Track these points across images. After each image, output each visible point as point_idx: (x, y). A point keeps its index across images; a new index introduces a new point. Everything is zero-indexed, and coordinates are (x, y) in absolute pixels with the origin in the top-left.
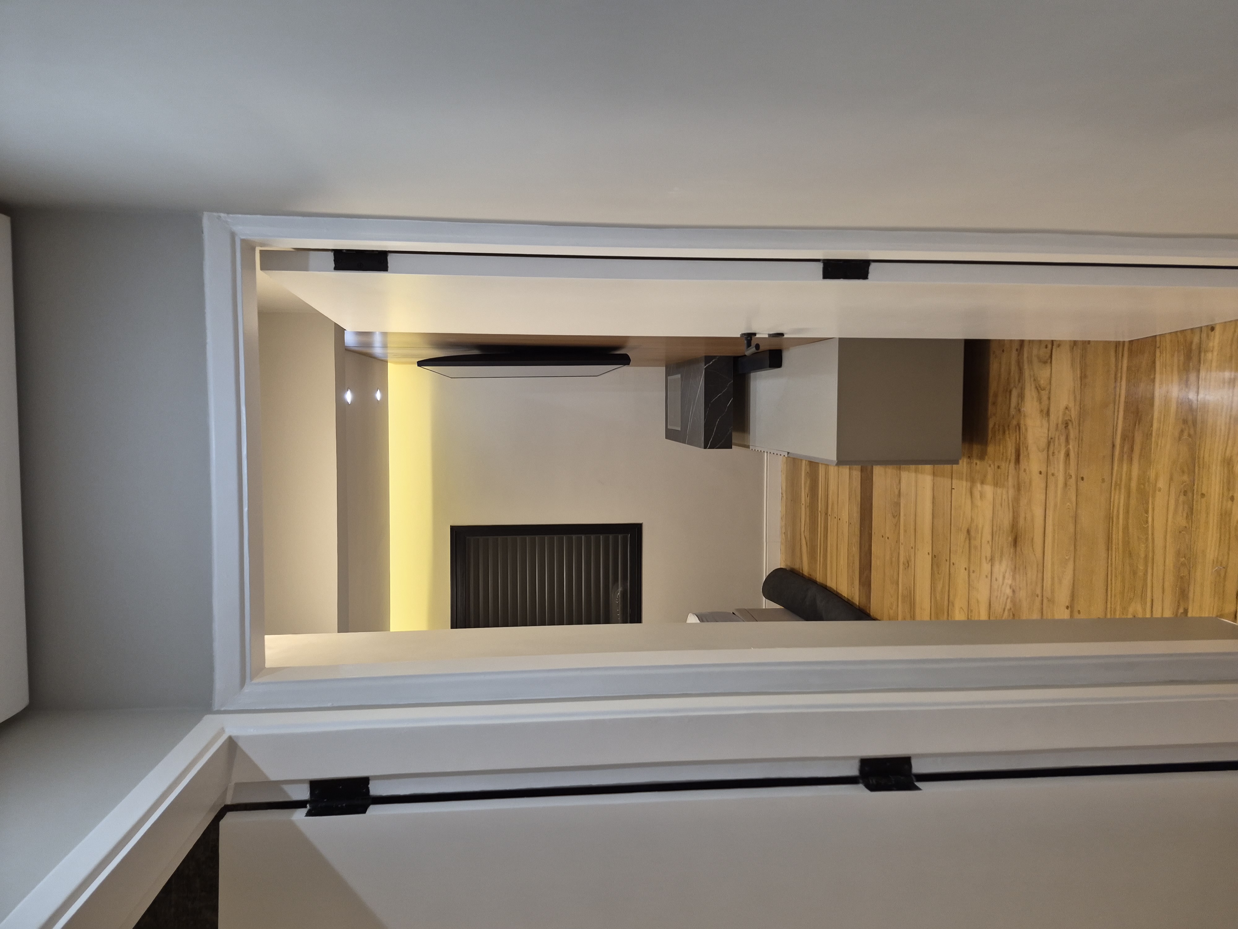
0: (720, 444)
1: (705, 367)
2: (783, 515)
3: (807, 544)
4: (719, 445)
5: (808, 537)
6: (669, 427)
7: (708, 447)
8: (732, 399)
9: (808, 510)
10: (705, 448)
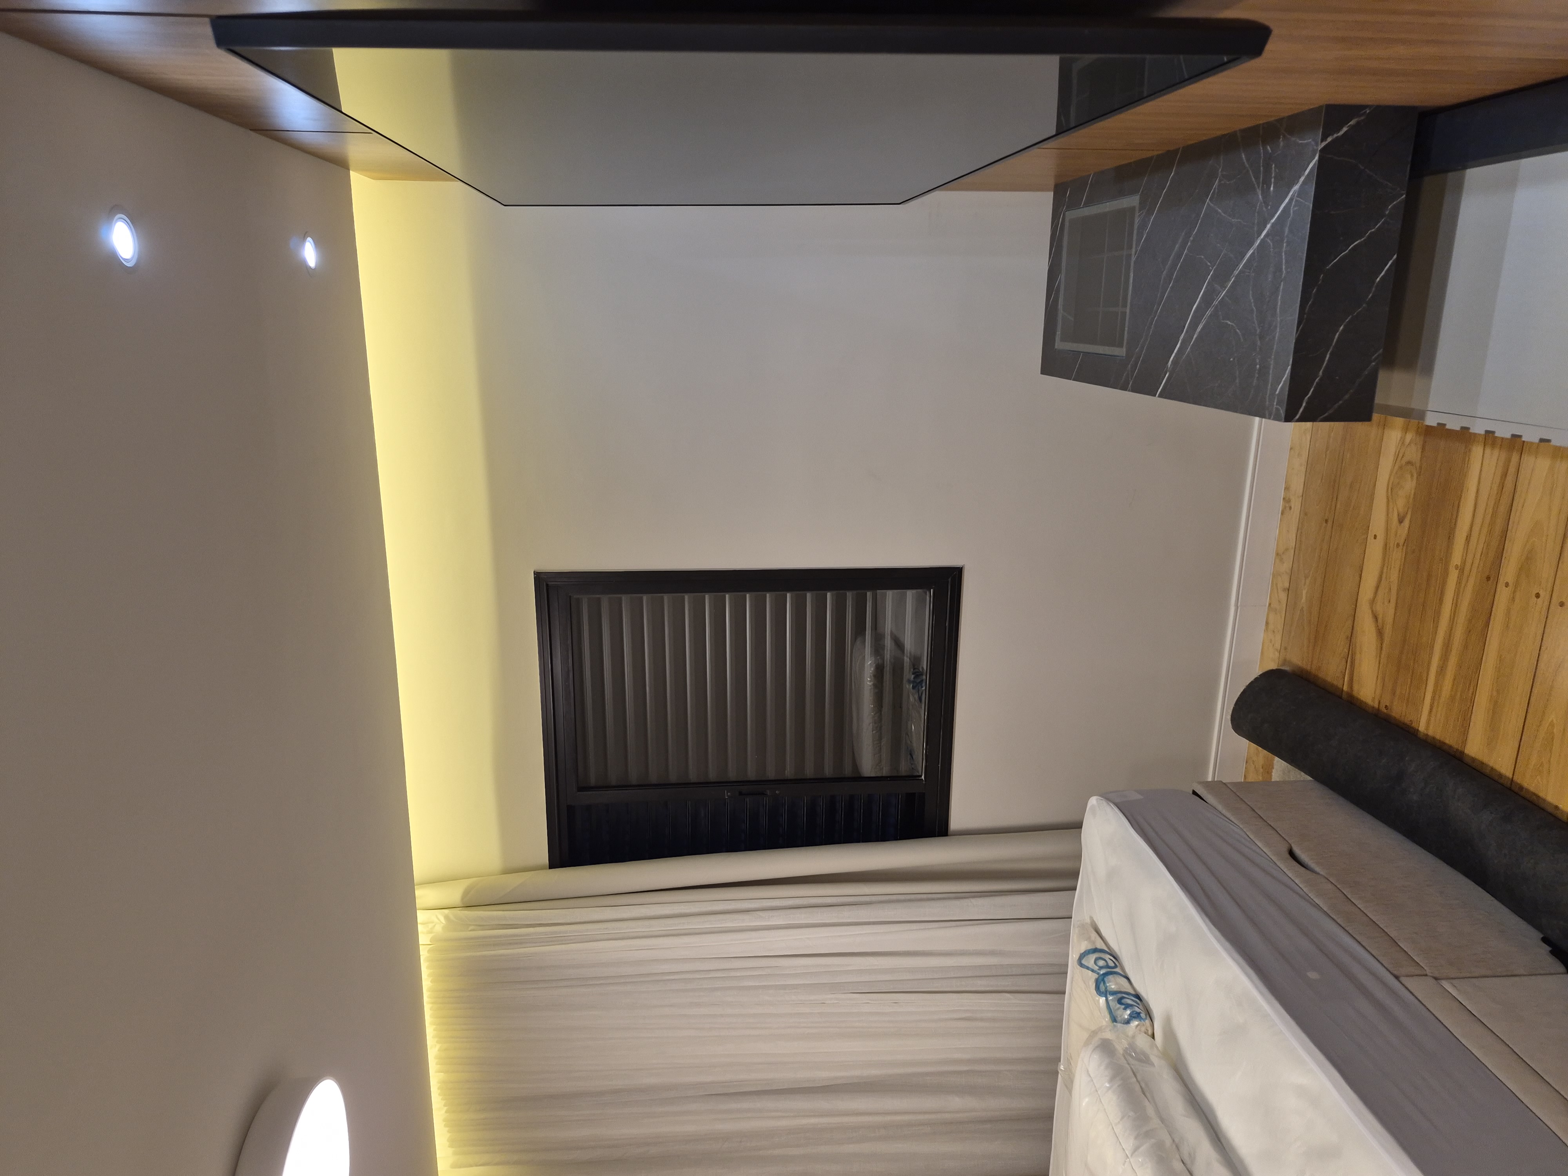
0: (1336, 406)
1: (1324, 144)
2: (1287, 550)
3: (1380, 633)
4: (1330, 412)
5: (1390, 619)
6: (1059, 345)
7: (1297, 417)
8: (1395, 257)
9: (1397, 556)
10: (1288, 418)
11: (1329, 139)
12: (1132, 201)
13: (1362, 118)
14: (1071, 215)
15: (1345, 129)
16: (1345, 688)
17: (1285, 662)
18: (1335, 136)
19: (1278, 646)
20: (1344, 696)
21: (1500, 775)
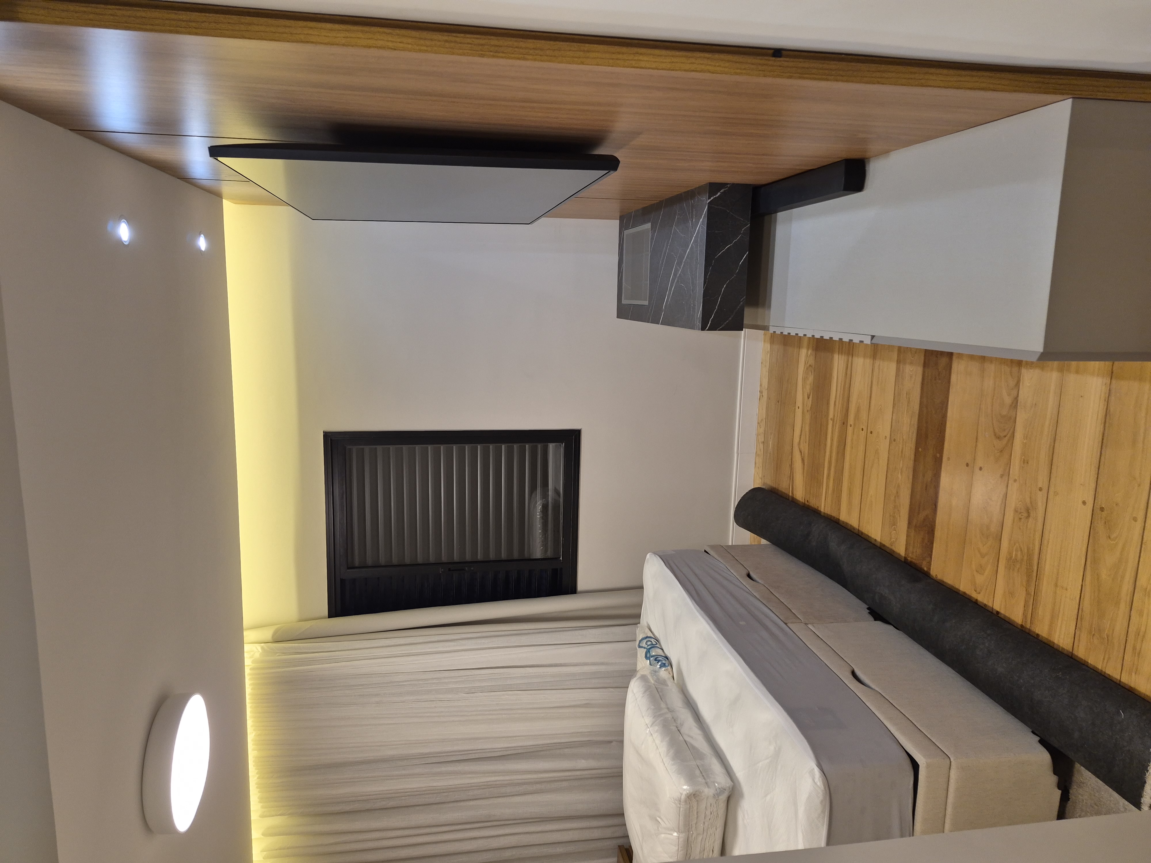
0: (725, 323)
1: (709, 200)
2: (762, 420)
3: (803, 460)
4: (723, 326)
5: (806, 452)
6: (624, 302)
7: (707, 328)
8: (747, 253)
9: (808, 416)
10: (703, 329)
11: (712, 198)
12: (648, 226)
13: (727, 189)
14: (626, 232)
15: (719, 194)
16: (790, 494)
17: (764, 484)
18: (714, 197)
19: (761, 476)
20: (790, 499)
21: (854, 528)
